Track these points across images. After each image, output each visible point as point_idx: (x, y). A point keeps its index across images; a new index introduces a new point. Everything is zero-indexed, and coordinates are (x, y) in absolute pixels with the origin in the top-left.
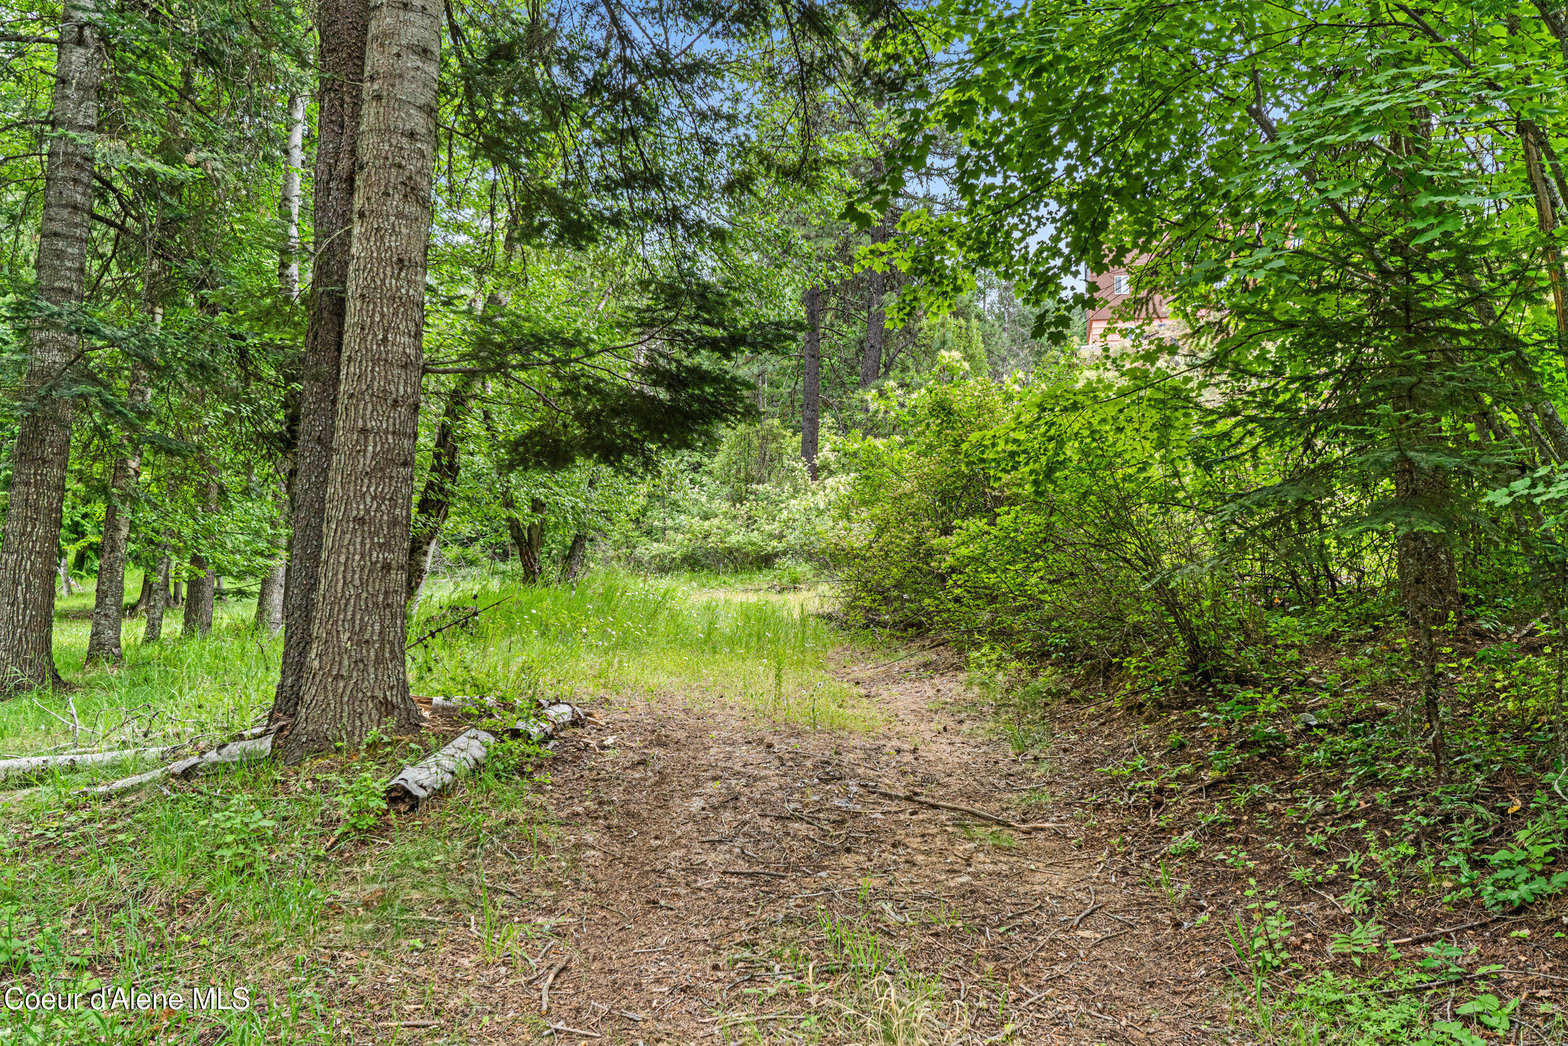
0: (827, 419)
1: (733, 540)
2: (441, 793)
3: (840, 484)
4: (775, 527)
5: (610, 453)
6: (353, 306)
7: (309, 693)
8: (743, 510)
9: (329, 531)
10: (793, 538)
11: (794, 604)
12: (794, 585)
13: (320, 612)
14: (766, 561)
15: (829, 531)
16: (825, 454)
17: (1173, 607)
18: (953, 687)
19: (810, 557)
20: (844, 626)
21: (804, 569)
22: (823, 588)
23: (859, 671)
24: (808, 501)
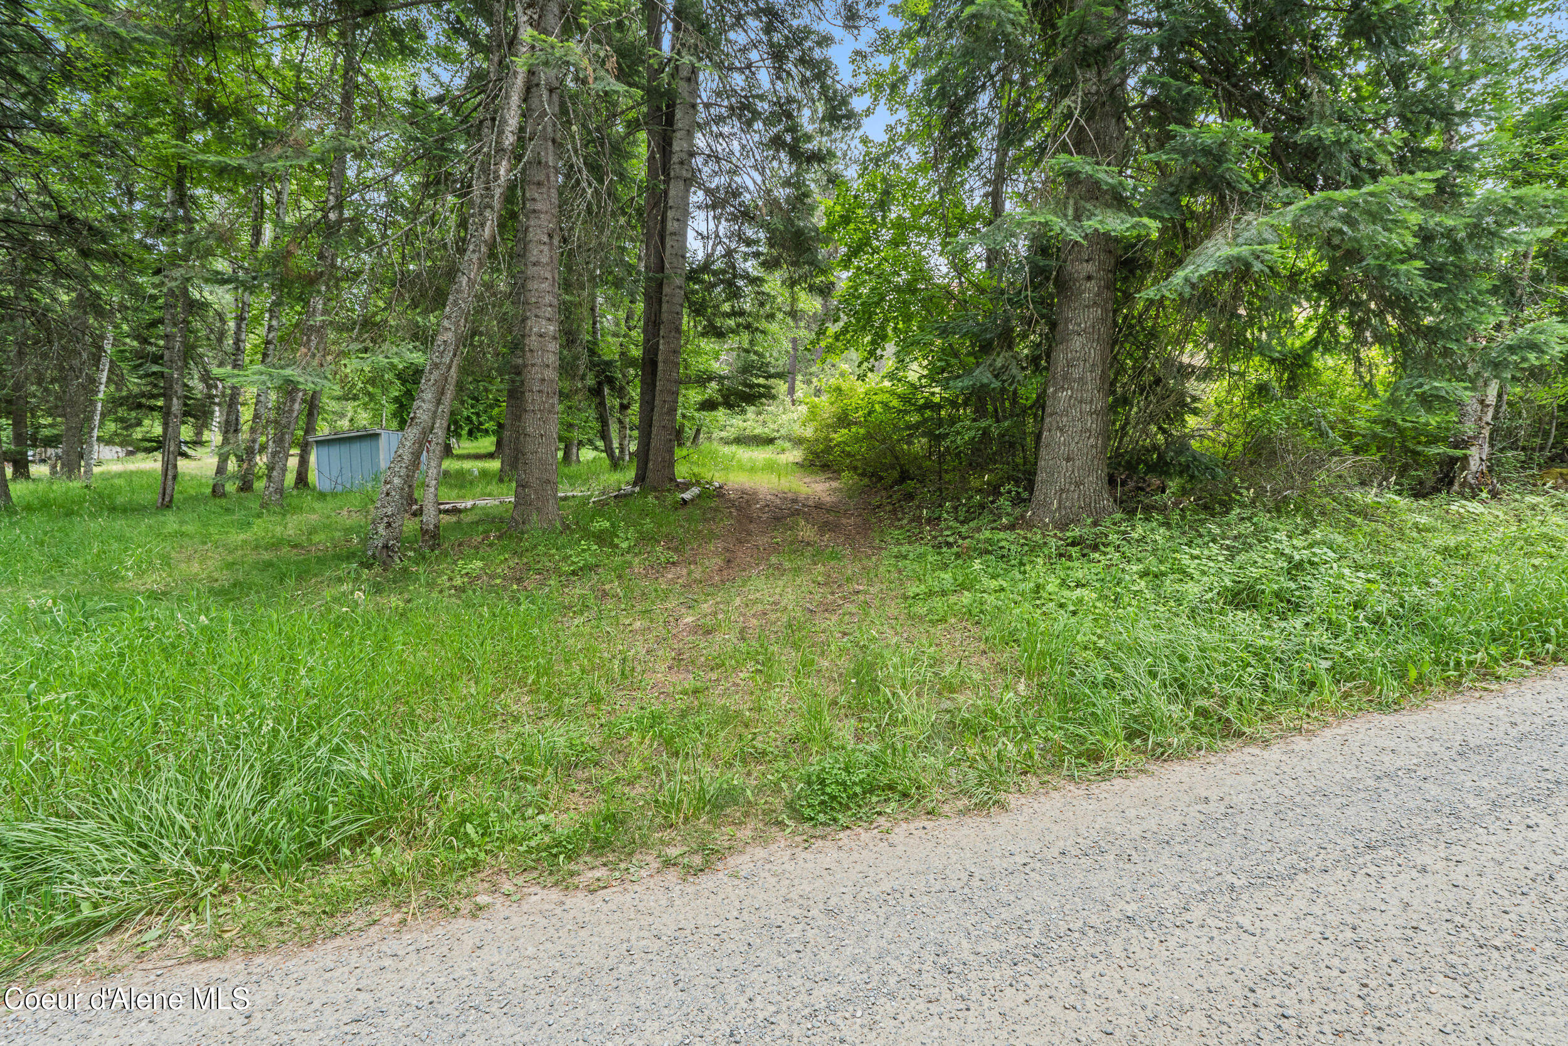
0: (799, 377)
1: (757, 432)
2: (692, 500)
3: (803, 409)
4: (776, 427)
5: (729, 406)
6: (661, 366)
7: (649, 474)
8: (761, 418)
9: (654, 430)
10: (783, 432)
11: (784, 458)
12: (783, 451)
13: (651, 453)
14: (770, 441)
15: (798, 430)
16: (799, 394)
17: (897, 458)
18: (835, 484)
19: (790, 440)
20: (802, 466)
21: (788, 445)
22: (795, 452)
23: (807, 480)
24: (790, 416)
